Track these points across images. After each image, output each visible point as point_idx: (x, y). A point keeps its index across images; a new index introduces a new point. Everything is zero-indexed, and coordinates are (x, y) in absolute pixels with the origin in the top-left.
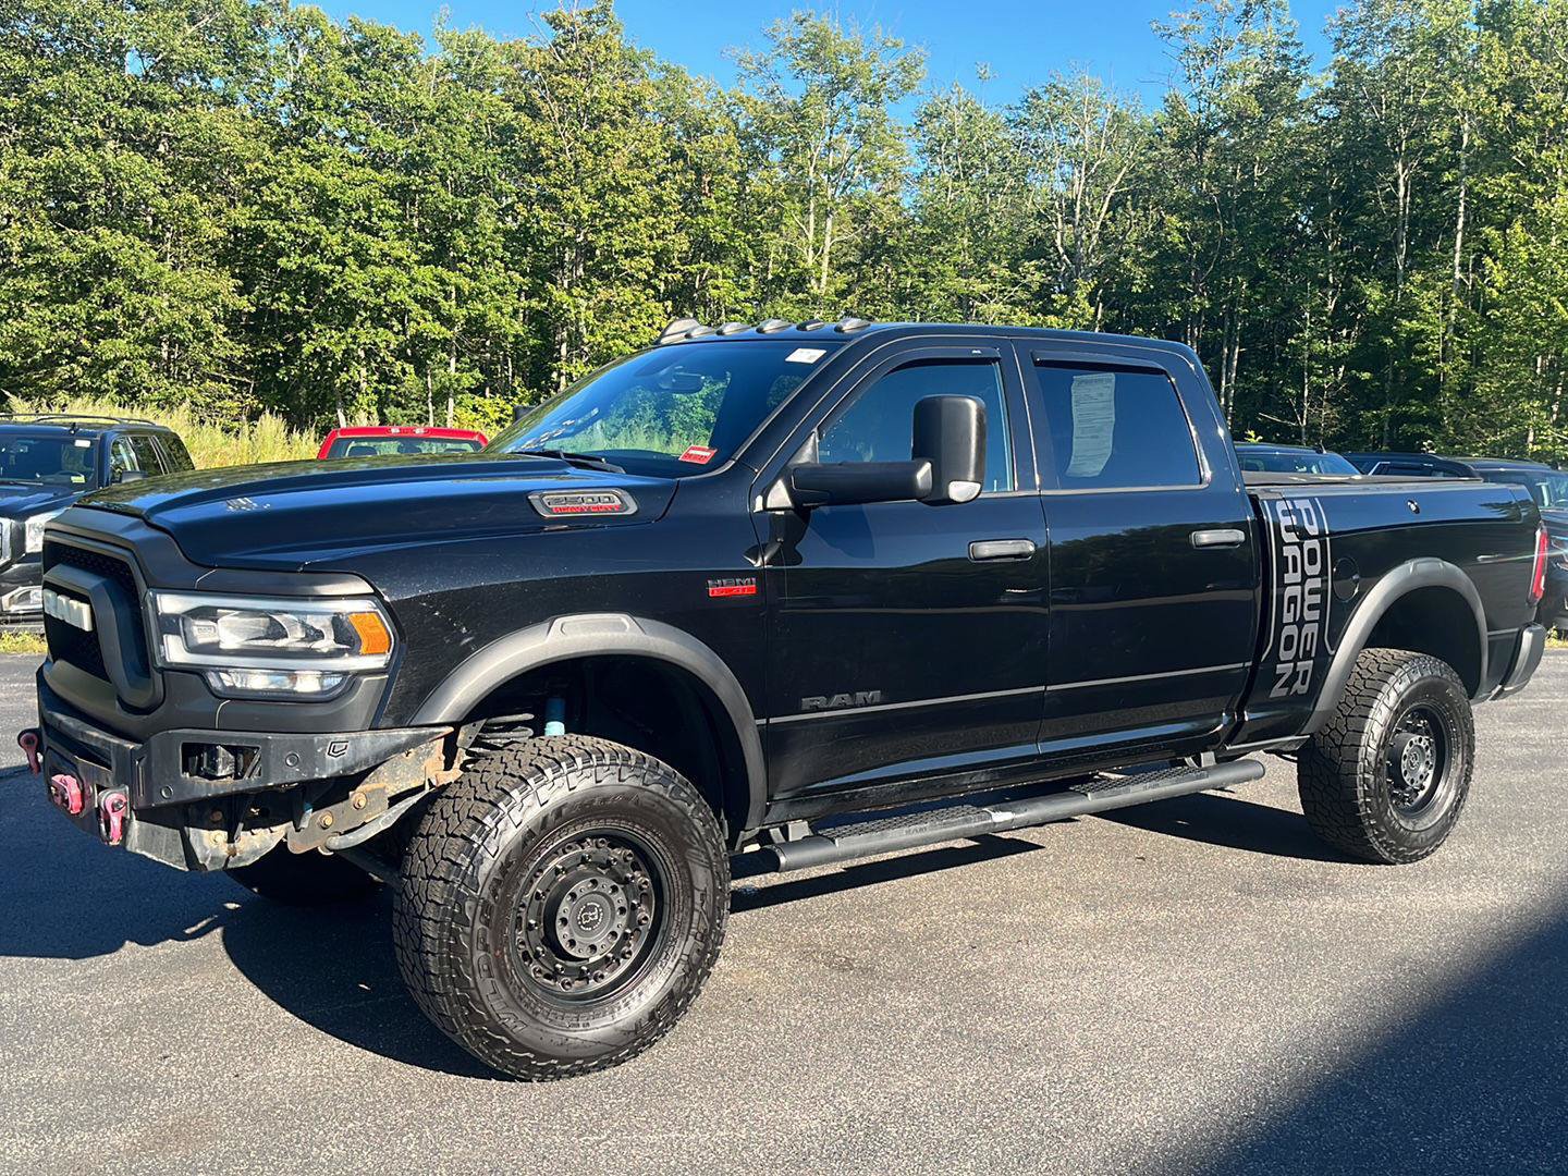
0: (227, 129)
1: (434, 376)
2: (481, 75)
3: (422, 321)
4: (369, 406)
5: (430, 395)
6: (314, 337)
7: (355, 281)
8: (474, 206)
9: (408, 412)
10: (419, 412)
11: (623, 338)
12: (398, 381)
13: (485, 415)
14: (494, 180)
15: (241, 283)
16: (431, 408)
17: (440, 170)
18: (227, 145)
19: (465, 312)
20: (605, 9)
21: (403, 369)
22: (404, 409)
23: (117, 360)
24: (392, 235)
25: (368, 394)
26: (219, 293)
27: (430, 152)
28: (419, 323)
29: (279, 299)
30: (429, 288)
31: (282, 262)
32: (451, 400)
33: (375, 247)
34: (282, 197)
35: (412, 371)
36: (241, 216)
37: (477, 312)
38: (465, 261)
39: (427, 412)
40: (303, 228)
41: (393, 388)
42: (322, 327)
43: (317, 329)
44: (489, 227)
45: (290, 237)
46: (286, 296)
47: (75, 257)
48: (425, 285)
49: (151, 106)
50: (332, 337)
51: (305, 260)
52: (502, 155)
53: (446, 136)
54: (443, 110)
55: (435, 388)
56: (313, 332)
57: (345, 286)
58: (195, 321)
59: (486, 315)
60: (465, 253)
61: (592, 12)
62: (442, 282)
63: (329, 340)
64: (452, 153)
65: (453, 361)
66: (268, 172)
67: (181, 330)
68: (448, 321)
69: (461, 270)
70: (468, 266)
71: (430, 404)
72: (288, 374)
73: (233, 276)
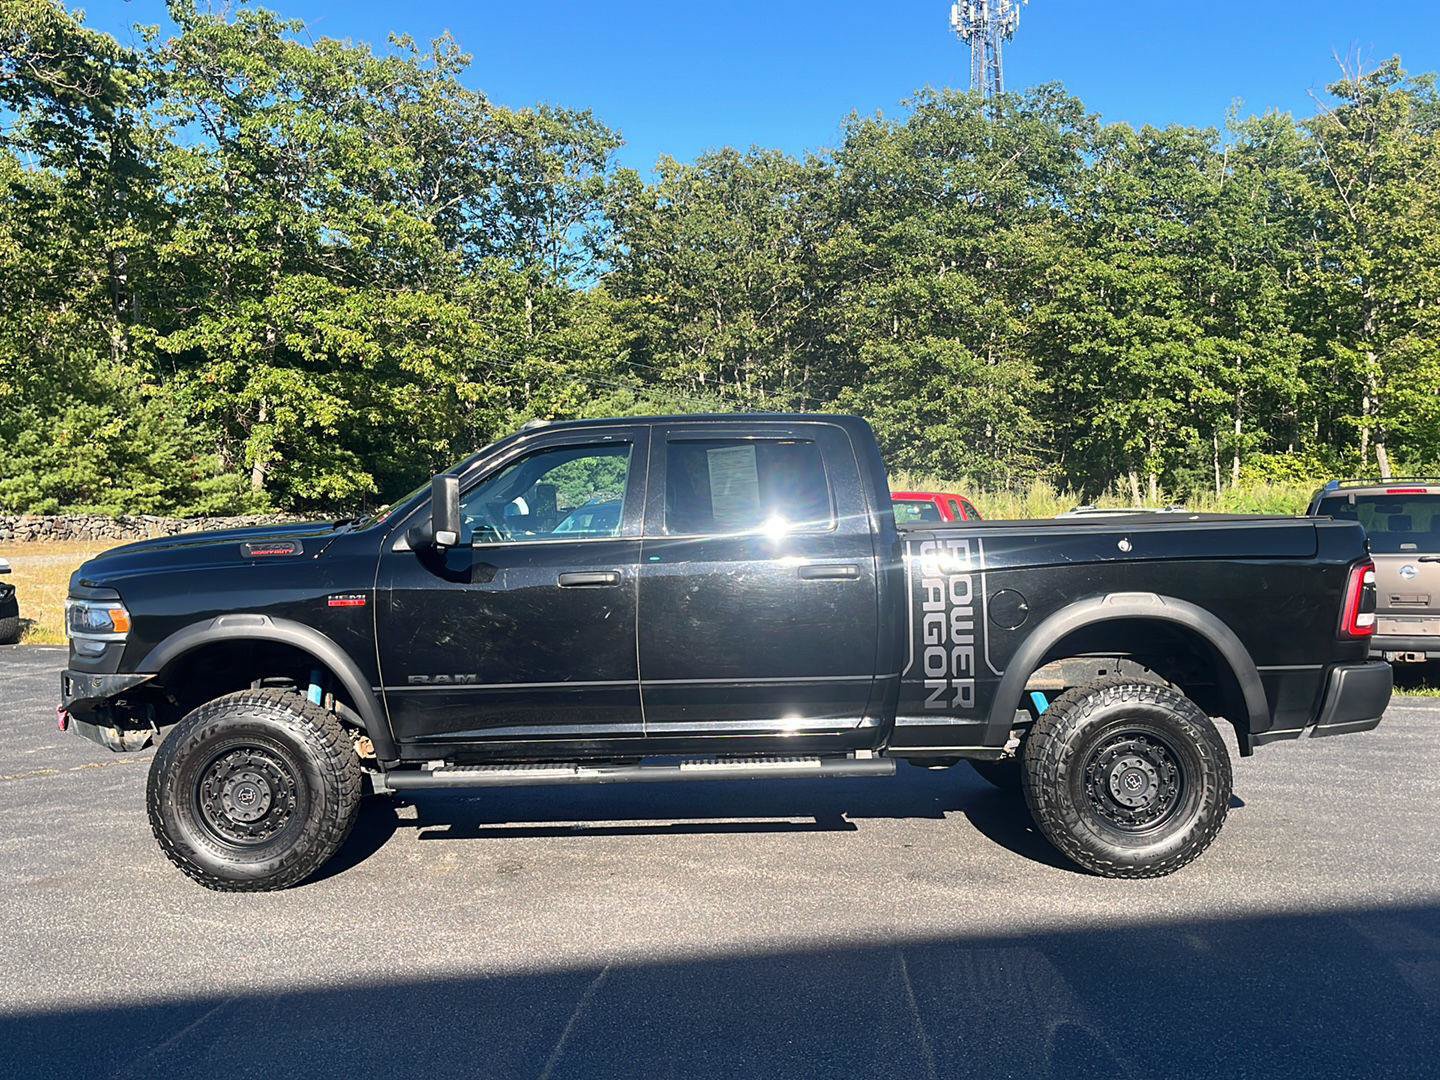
0: (1033, 243)
1: (1219, 438)
2: (1277, 153)
3: (1204, 388)
4: (1157, 468)
5: (1216, 455)
6: (1104, 410)
7: (1139, 358)
8: (1257, 278)
9: (1196, 472)
10: (1206, 471)
11: (1412, 387)
12: (1183, 445)
13: (1272, 472)
14: (1276, 251)
15: (1042, 369)
16: (1217, 466)
17: (1221, 249)
18: (1031, 255)
19: (1245, 376)
20: (1392, 69)
21: (1188, 433)
22: (1192, 469)
23: (940, 441)
24: (1178, 313)
25: (1156, 458)
26: (1020, 379)
27: (1211, 233)
28: (1200, 390)
29: (1074, 380)
30: (1210, 358)
31: (1074, 348)
32: (1236, 459)
33: (1160, 325)
34: (1074, 292)
35: (1197, 434)
36: (1043, 314)
37: (1258, 376)
38: (1247, 328)
39: (1214, 471)
40: (1093, 316)
41: (1181, 450)
42: (1110, 401)
43: (1106, 404)
44: (1271, 294)
45: (1080, 326)
46: (1080, 377)
47: (909, 362)
48: (1205, 355)
49: (971, 233)
50: (1119, 409)
51: (1093, 345)
52: (1286, 226)
53: (1228, 216)
54: (1224, 194)
55: (1222, 448)
56: (1103, 407)
57: (1128, 363)
58: (998, 404)
59: (1265, 378)
60: (1247, 322)
61: (1377, 75)
62: (1223, 351)
63: (1117, 413)
64: (1233, 232)
65: (1238, 423)
66: (1064, 272)
67: (988, 413)
68: (1230, 387)
69: (1242, 338)
70: (1251, 334)
71: (1216, 464)
72: (1082, 444)
73: (1036, 363)
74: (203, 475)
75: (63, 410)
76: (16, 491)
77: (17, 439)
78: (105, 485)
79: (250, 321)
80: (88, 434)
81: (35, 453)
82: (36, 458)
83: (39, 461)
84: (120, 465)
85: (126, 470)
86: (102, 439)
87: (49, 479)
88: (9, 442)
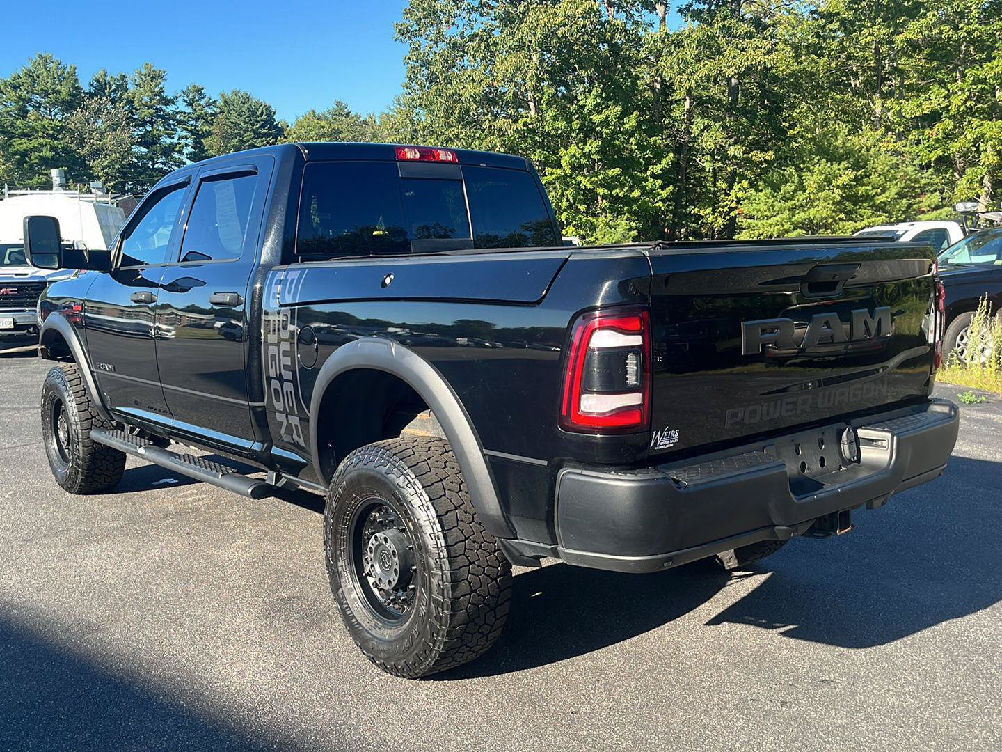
74: (926, 209)
75: (812, 167)
76: (777, 225)
77: (780, 190)
78: (840, 219)
79: (971, 84)
80: (830, 183)
81: (792, 198)
82: (793, 202)
83: (795, 204)
84: (855, 205)
85: (860, 208)
86: (838, 187)
87: (800, 216)
88: (775, 192)
